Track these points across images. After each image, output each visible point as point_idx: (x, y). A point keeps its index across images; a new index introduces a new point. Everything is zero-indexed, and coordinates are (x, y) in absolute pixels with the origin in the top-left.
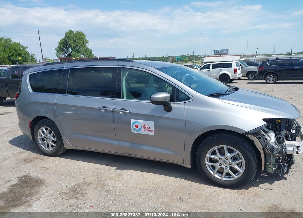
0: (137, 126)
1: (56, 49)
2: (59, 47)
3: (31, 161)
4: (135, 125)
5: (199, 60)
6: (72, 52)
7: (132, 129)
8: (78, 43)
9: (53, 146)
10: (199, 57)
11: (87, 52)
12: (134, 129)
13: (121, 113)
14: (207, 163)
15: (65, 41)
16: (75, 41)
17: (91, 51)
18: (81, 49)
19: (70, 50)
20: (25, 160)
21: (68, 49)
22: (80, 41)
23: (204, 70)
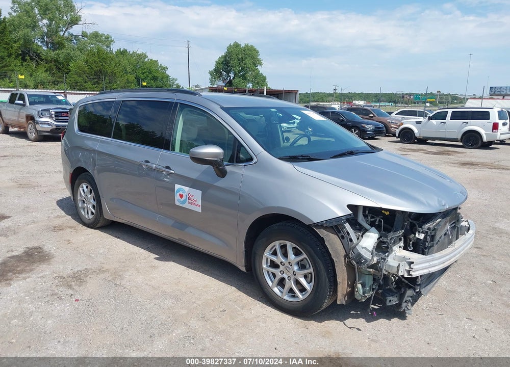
0: (181, 196)
1: (211, 73)
2: (215, 70)
3: (60, 230)
4: (179, 193)
5: (460, 103)
6: (234, 78)
7: (176, 199)
8: (245, 64)
9: (92, 213)
10: (460, 99)
11: (258, 80)
12: (178, 200)
13: (164, 172)
14: (264, 266)
15: (226, 60)
16: (241, 60)
17: (264, 79)
18: (249, 75)
19: (232, 75)
20: (55, 227)
21: (228, 72)
22: (248, 62)
23: (434, 122)
